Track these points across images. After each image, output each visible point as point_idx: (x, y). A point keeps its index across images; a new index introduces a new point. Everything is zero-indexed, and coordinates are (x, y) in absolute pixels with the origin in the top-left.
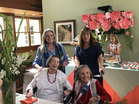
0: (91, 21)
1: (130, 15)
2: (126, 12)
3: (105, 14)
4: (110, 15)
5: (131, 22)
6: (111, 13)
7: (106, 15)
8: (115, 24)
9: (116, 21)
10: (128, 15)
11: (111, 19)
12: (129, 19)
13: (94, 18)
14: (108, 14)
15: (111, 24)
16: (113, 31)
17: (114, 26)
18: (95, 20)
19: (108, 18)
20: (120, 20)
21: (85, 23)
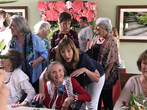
0: (49, 10)
1: (94, 7)
2: (89, 2)
3: (65, 3)
4: (72, 5)
5: (95, 14)
6: (72, 3)
7: (67, 4)
8: (77, 16)
9: (78, 13)
10: (91, 7)
11: (73, 9)
12: (92, 11)
13: (53, 6)
14: (69, 3)
15: (73, 15)
16: (74, 24)
17: (76, 18)
18: (54, 9)
19: (69, 8)
20: (83, 11)
21: (42, 11)
